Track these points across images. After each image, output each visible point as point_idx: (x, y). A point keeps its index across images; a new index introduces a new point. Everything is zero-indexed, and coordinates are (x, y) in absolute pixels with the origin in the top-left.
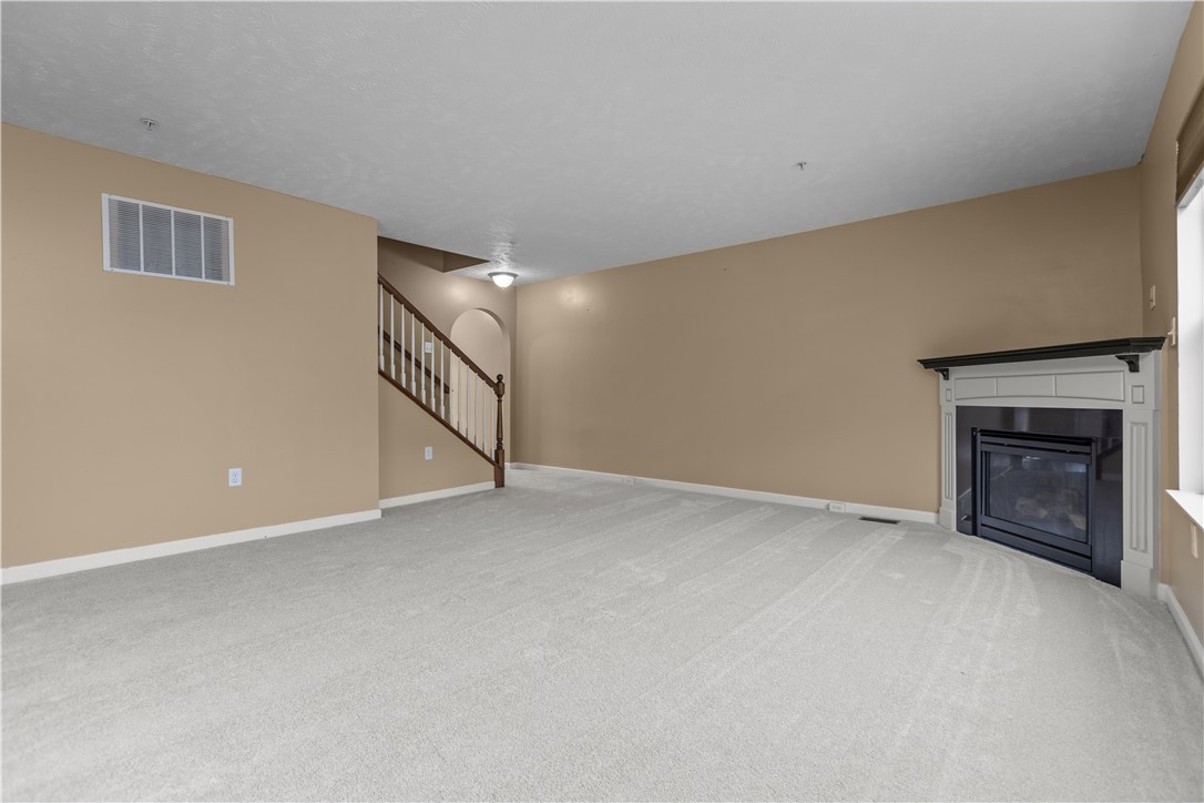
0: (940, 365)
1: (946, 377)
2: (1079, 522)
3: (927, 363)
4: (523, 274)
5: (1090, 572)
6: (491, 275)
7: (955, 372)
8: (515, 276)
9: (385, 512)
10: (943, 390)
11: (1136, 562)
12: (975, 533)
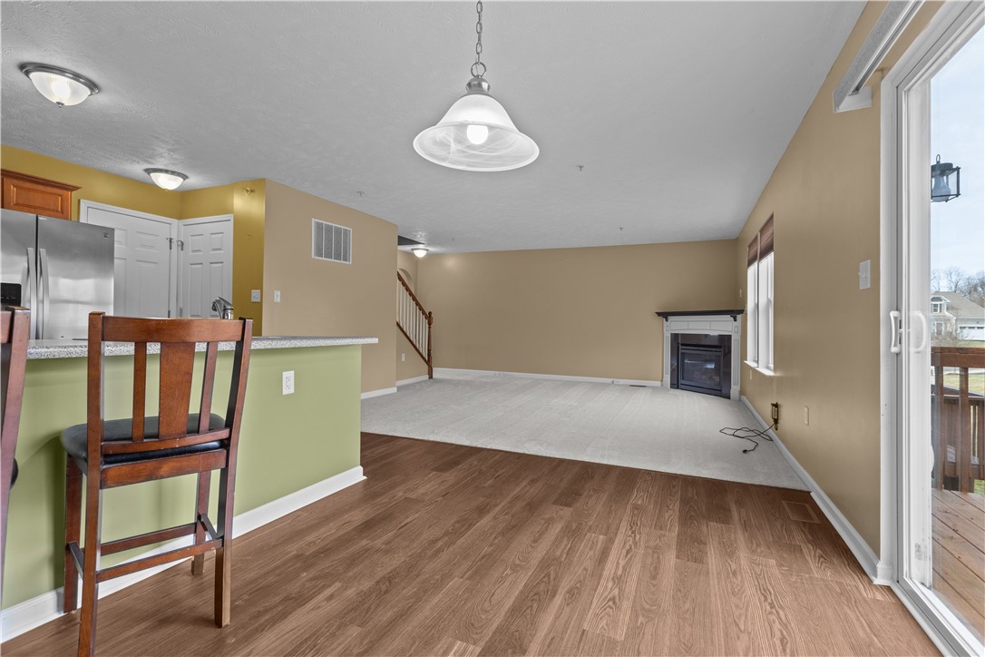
0: (665, 315)
1: (667, 320)
2: (717, 379)
3: (659, 314)
4: (432, 249)
5: (721, 396)
6: (413, 250)
7: (670, 318)
8: (427, 250)
9: (400, 388)
10: (665, 325)
11: (735, 389)
12: (678, 388)
